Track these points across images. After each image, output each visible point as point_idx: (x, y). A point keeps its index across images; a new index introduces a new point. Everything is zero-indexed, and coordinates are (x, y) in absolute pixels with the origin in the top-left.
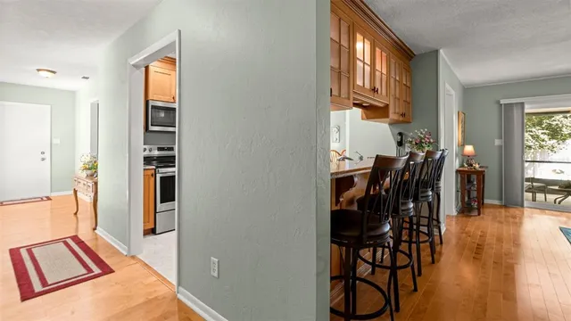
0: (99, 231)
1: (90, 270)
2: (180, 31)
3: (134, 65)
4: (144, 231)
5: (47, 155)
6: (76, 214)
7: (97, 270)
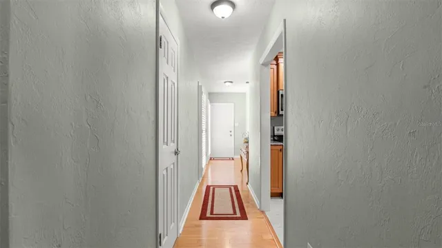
0: (249, 186)
1: (235, 213)
2: (285, 20)
3: (262, 64)
4: (271, 193)
5: (232, 133)
6: (242, 171)
7: (238, 215)
